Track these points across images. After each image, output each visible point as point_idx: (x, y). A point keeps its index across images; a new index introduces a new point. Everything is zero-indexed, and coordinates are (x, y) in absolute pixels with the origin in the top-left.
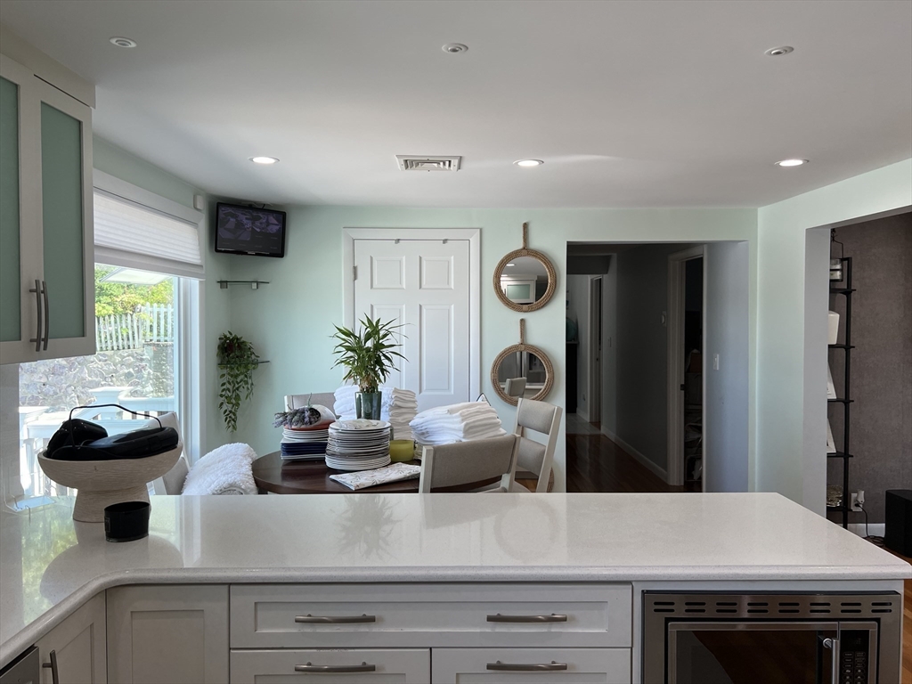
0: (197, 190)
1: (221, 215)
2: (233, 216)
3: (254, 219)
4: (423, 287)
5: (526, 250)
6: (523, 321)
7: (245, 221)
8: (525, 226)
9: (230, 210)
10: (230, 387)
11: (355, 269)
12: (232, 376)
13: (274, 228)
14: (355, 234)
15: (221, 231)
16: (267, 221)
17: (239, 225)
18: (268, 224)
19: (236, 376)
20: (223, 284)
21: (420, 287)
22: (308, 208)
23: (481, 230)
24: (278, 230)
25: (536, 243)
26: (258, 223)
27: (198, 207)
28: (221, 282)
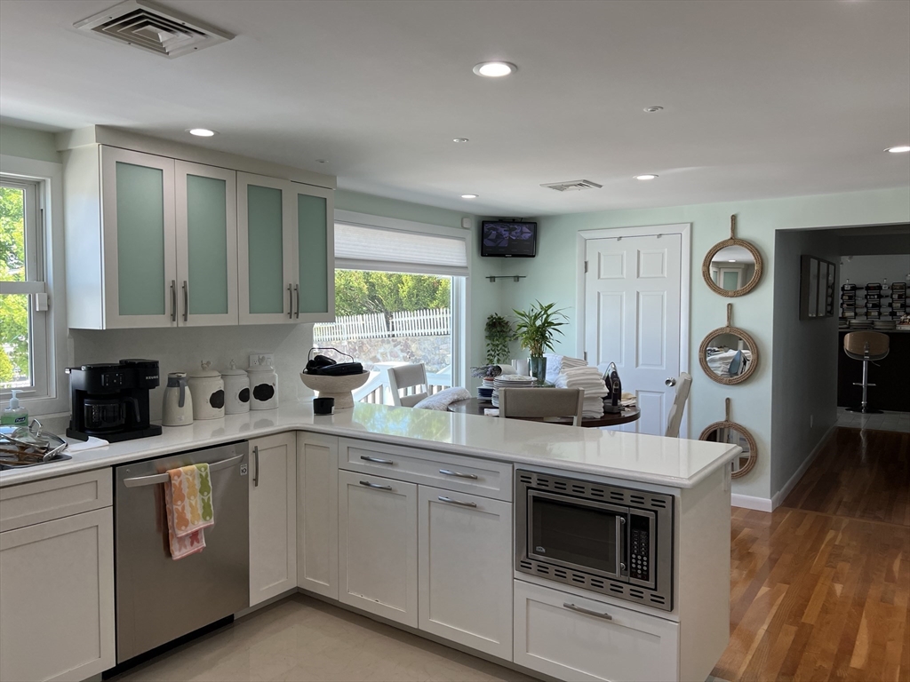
0: (464, 215)
1: (486, 230)
2: (494, 229)
3: (510, 231)
4: (641, 276)
5: (735, 241)
6: (730, 306)
7: (504, 232)
8: (734, 218)
9: (492, 225)
10: (493, 353)
11: (586, 263)
12: (494, 345)
13: (527, 236)
14: (586, 235)
15: (485, 240)
16: (521, 231)
17: (499, 236)
18: (522, 232)
19: (497, 345)
20: (492, 279)
21: (638, 276)
22: (551, 218)
23: (692, 224)
24: (530, 237)
25: (743, 233)
26: (514, 233)
27: (465, 226)
28: (491, 277)
